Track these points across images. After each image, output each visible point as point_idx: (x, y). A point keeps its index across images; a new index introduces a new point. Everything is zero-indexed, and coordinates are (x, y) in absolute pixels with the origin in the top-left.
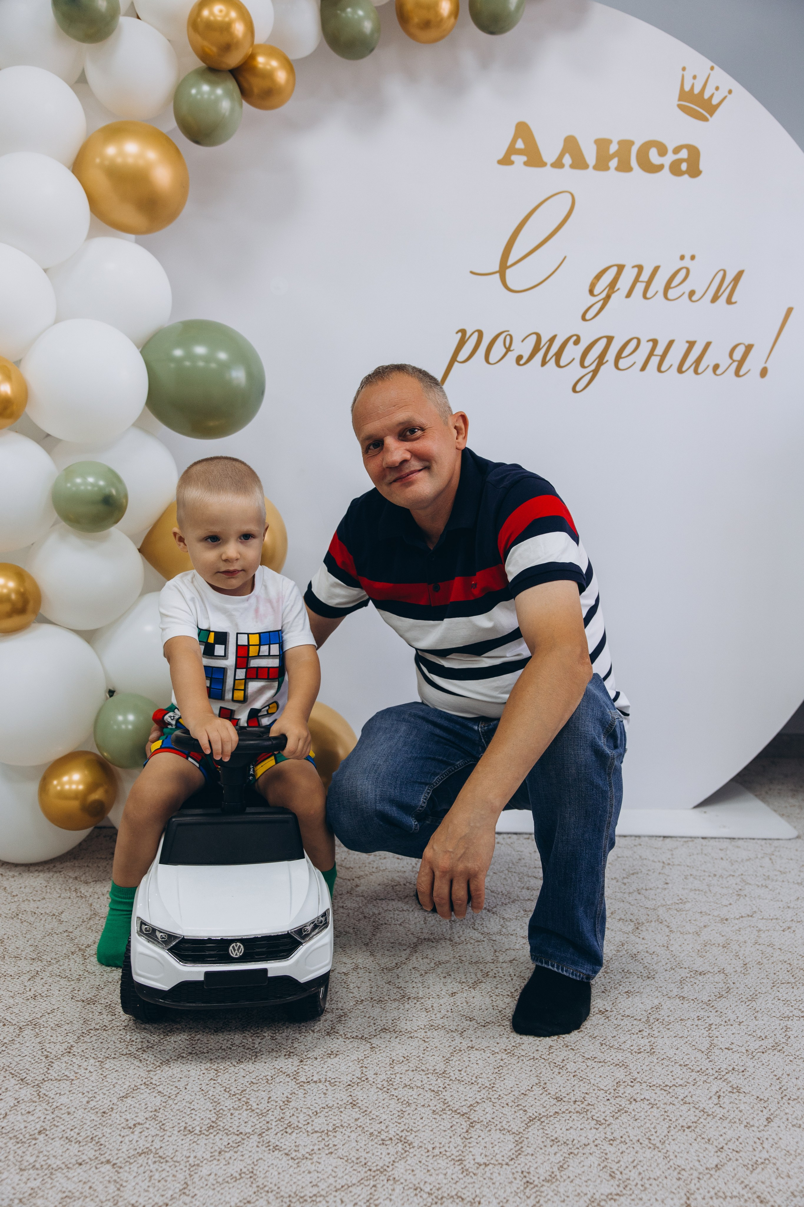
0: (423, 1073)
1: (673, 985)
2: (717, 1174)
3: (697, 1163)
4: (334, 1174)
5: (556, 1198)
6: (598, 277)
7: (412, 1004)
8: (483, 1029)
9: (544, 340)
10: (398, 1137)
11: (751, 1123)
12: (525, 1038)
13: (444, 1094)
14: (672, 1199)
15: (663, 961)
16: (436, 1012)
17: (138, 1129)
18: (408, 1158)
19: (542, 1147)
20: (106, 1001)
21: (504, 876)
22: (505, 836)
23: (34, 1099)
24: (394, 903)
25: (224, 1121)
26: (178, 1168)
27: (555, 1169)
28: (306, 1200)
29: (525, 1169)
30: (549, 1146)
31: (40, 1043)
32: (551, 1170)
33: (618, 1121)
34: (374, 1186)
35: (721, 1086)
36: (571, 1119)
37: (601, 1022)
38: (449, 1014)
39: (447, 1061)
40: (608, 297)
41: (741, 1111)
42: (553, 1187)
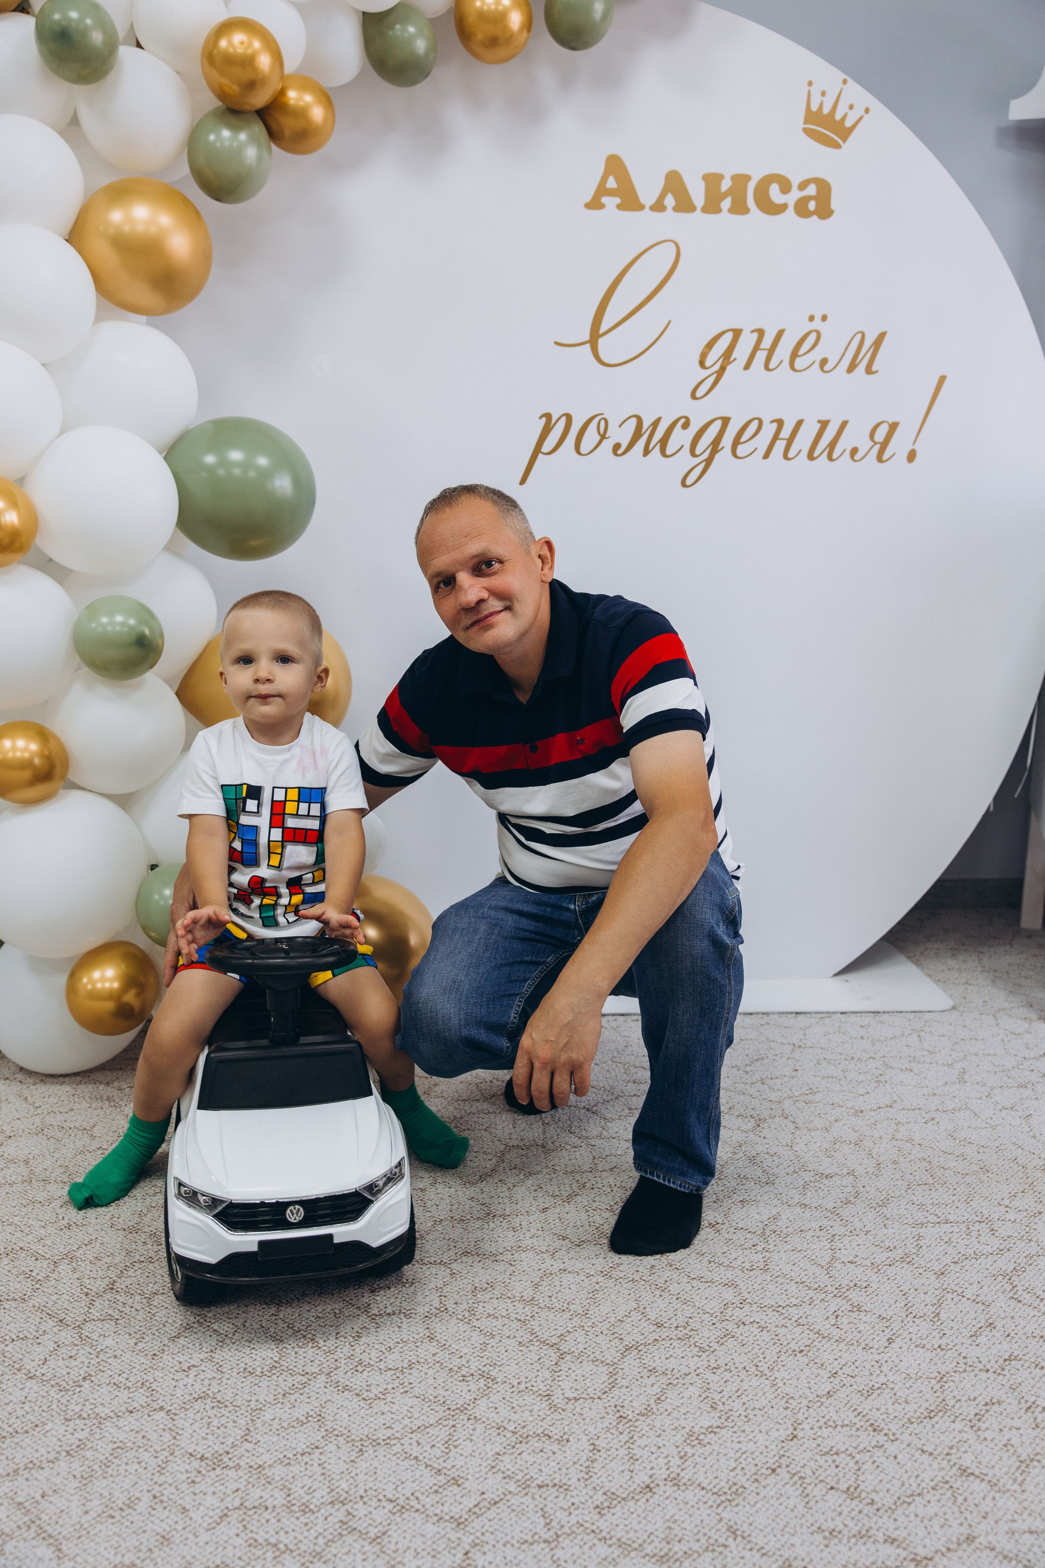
0: (509, 1301)
1: (795, 1191)
2: (829, 1401)
3: (808, 1390)
4: (409, 1415)
5: (651, 1433)
6: (710, 345)
7: (498, 1223)
8: (578, 1248)
9: (646, 424)
10: (480, 1372)
11: (870, 1345)
12: (624, 1258)
13: (532, 1323)
14: (777, 1430)
15: (785, 1163)
16: (524, 1231)
17: (193, 1372)
18: (491, 1395)
19: (638, 1378)
20: (151, 1229)
21: (607, 1068)
22: (610, 1018)
23: (76, 1342)
24: (478, 1105)
25: (288, 1360)
26: (238, 1414)
27: (652, 1402)
28: (379, 1444)
29: (619, 1403)
30: (645, 1377)
31: (78, 1279)
32: (647, 1403)
33: (724, 1347)
34: (453, 1426)
35: (840, 1305)
36: (672, 1347)
37: (710, 1236)
38: (540, 1233)
39: (536, 1286)
40: (723, 369)
41: (860, 1332)
42: (649, 1421)
